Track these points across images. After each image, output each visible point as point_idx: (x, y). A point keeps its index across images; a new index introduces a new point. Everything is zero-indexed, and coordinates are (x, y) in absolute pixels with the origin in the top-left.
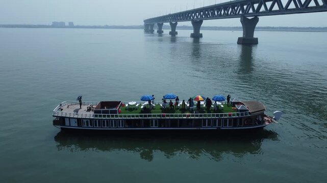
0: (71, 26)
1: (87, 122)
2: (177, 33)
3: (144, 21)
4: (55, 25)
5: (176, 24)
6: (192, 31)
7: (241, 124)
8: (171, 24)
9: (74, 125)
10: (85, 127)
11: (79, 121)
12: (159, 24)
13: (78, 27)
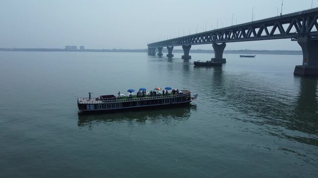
0: (82, 49)
1: (100, 106)
2: (173, 56)
3: (148, 45)
4: (68, 49)
5: (172, 48)
6: (183, 54)
7: (180, 100)
8: (168, 48)
9: (92, 108)
10: (99, 109)
11: (96, 105)
12: (159, 48)
13: (88, 50)
